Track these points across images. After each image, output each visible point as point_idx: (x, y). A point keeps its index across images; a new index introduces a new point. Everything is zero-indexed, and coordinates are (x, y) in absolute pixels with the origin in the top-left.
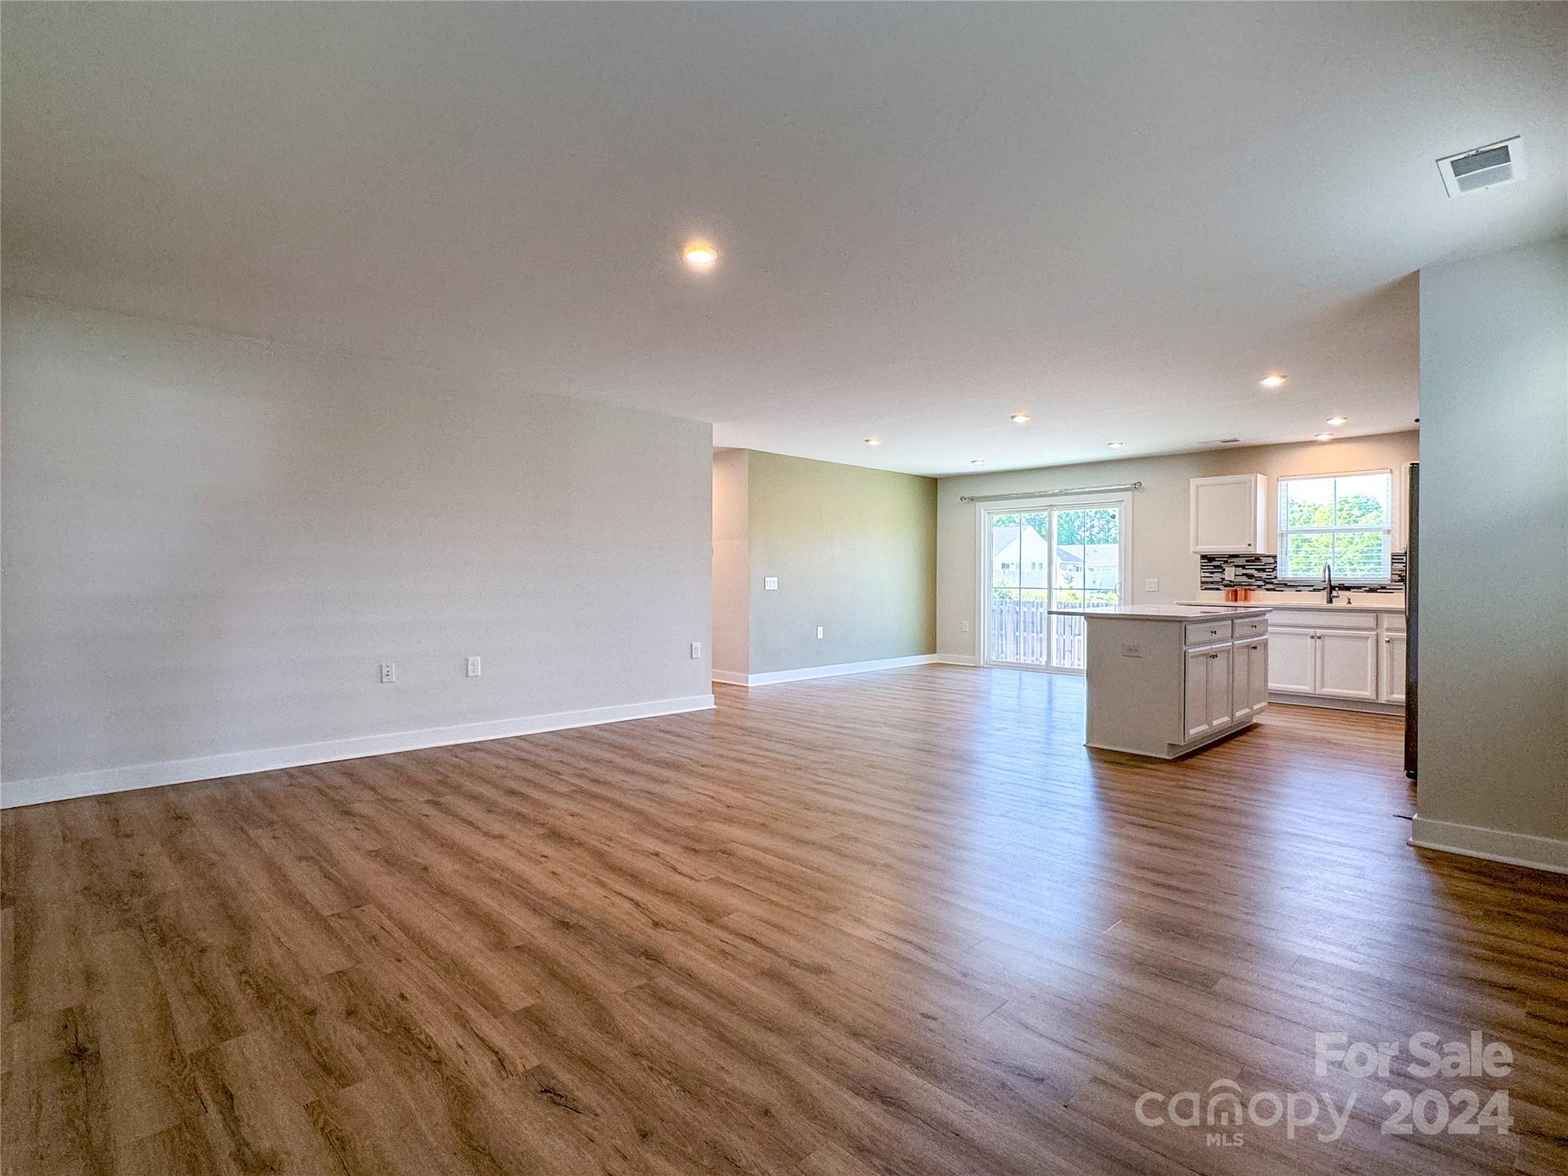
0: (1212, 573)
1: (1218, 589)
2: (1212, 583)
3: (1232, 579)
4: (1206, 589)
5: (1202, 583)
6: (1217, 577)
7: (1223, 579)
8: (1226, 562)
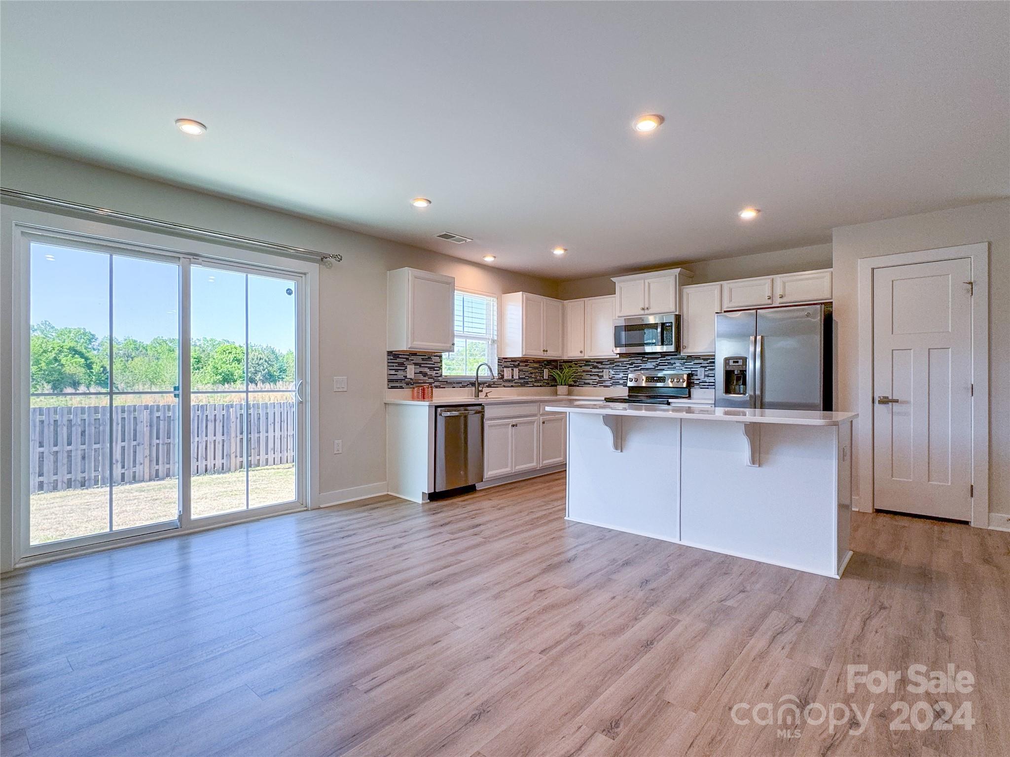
0: (397, 370)
1: (401, 387)
2: (397, 381)
3: (412, 377)
4: (393, 387)
5: (390, 381)
6: (400, 375)
7: (406, 377)
8: (407, 359)
